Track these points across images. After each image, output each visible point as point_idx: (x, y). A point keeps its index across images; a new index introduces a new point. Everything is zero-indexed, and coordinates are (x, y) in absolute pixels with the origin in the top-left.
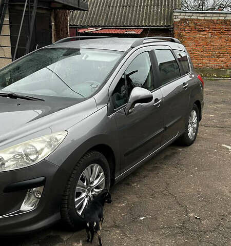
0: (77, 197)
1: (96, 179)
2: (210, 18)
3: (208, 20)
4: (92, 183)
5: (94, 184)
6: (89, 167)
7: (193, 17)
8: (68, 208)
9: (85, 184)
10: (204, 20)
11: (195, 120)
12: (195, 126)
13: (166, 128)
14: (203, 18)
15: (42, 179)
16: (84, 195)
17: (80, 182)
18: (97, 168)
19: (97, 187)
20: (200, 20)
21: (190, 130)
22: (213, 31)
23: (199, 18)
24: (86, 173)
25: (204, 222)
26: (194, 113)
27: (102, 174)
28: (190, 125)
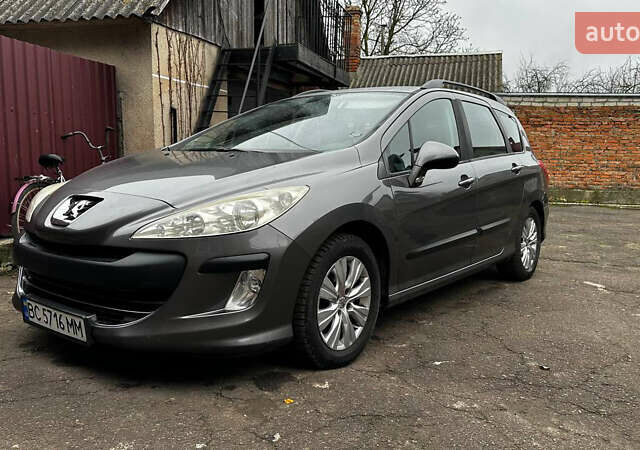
0: (321, 308)
1: (354, 287)
2: (553, 105)
3: (549, 108)
4: (348, 291)
5: (352, 294)
6: (344, 260)
7: (523, 104)
8: (306, 321)
9: (337, 288)
10: (543, 108)
11: (533, 236)
12: (534, 247)
13: (481, 232)
14: (541, 105)
15: (263, 256)
16: (334, 307)
17: (327, 281)
18: (358, 268)
19: (357, 302)
20: (535, 108)
21: (526, 252)
22: (559, 126)
23: (534, 104)
24: (338, 268)
25: (557, 375)
26: (533, 225)
27: (366, 279)
28: (524, 243)
